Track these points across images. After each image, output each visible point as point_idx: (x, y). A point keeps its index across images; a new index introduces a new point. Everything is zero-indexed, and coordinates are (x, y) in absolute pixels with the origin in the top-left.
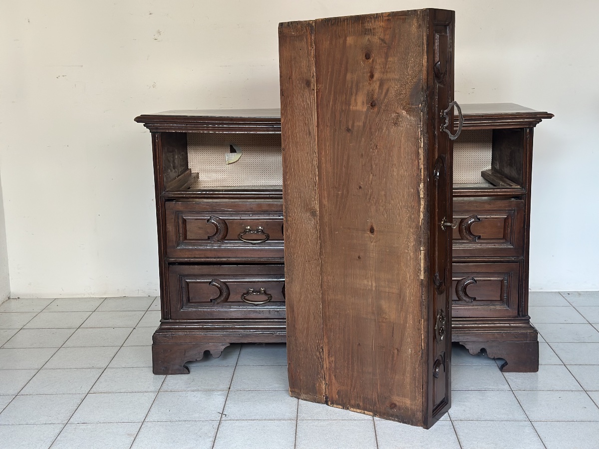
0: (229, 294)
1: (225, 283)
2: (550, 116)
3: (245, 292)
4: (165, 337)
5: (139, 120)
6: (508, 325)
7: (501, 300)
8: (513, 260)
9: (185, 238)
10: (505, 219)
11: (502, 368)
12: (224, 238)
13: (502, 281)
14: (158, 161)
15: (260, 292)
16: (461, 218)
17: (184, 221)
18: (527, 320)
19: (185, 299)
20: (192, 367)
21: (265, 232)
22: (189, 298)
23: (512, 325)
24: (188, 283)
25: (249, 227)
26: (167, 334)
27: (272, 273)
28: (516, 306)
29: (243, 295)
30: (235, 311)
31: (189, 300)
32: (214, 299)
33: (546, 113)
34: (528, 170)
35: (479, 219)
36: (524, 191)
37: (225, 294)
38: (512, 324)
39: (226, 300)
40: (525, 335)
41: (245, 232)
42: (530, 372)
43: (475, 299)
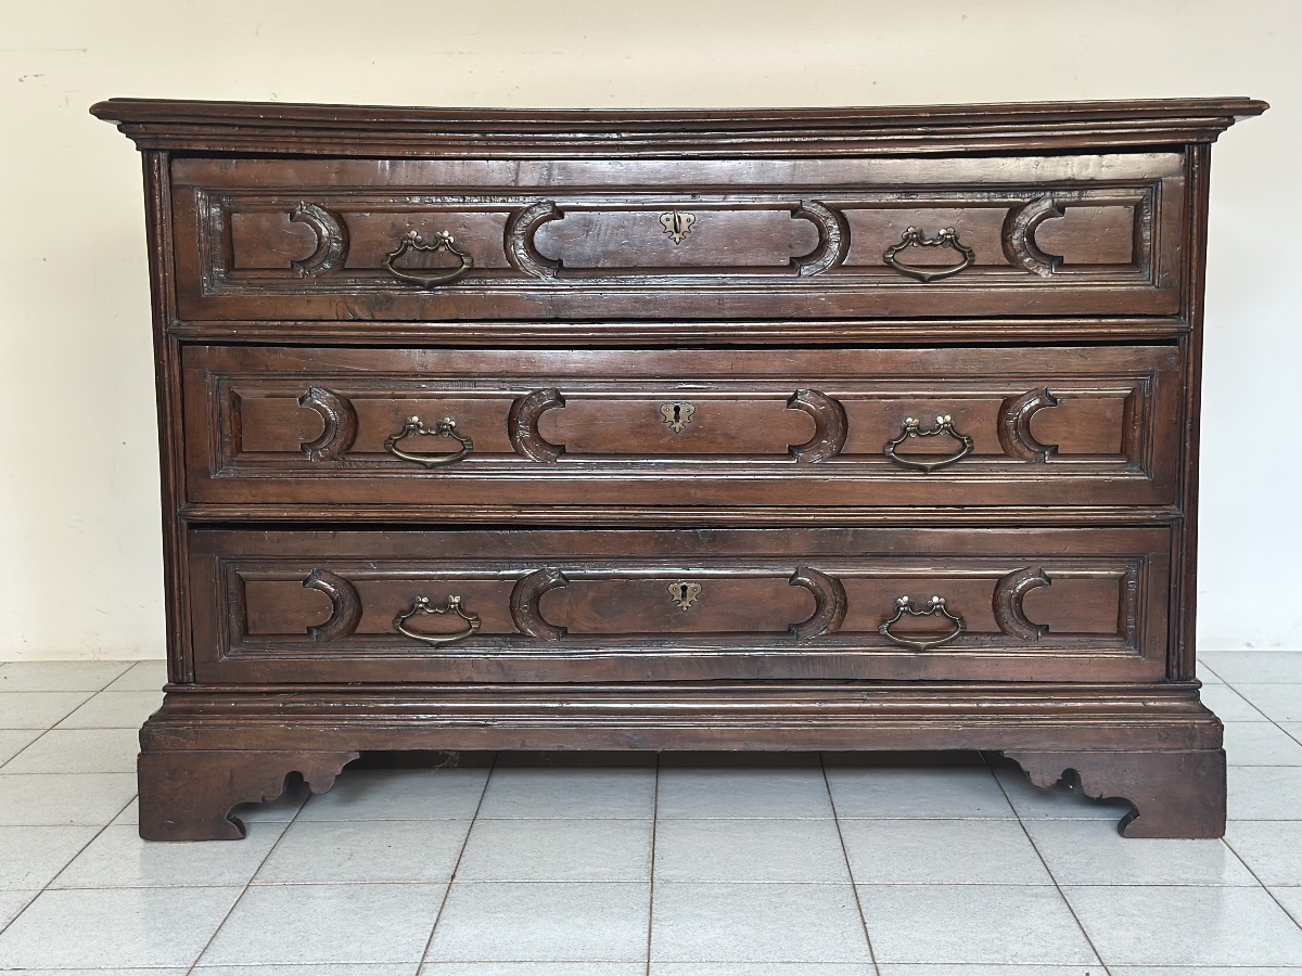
0: (359, 614)
1: (348, 581)
2: (1256, 108)
3: (405, 606)
4: (176, 733)
5: (103, 111)
6: (1140, 704)
7: (1121, 633)
8: (1152, 520)
9: (239, 449)
10: (1127, 400)
11: (1123, 829)
12: (348, 449)
13: (1122, 580)
14: (159, 231)
15: (446, 605)
16: (1003, 396)
17: (236, 400)
18: (1192, 690)
19: (235, 625)
20: (254, 821)
21: (462, 432)
22: (245, 622)
23: (1152, 704)
24: (242, 582)
25: (415, 419)
26: (182, 726)
27: (480, 554)
28: (1161, 652)
29: (398, 616)
30: (373, 659)
31: (245, 631)
32: (318, 628)
33: (1247, 100)
34: (1194, 264)
35: (1054, 399)
36: (1183, 323)
37: (349, 613)
38: (1151, 700)
39: (351, 631)
40: (1188, 734)
41: (406, 431)
42: (1201, 838)
43: (1045, 629)
